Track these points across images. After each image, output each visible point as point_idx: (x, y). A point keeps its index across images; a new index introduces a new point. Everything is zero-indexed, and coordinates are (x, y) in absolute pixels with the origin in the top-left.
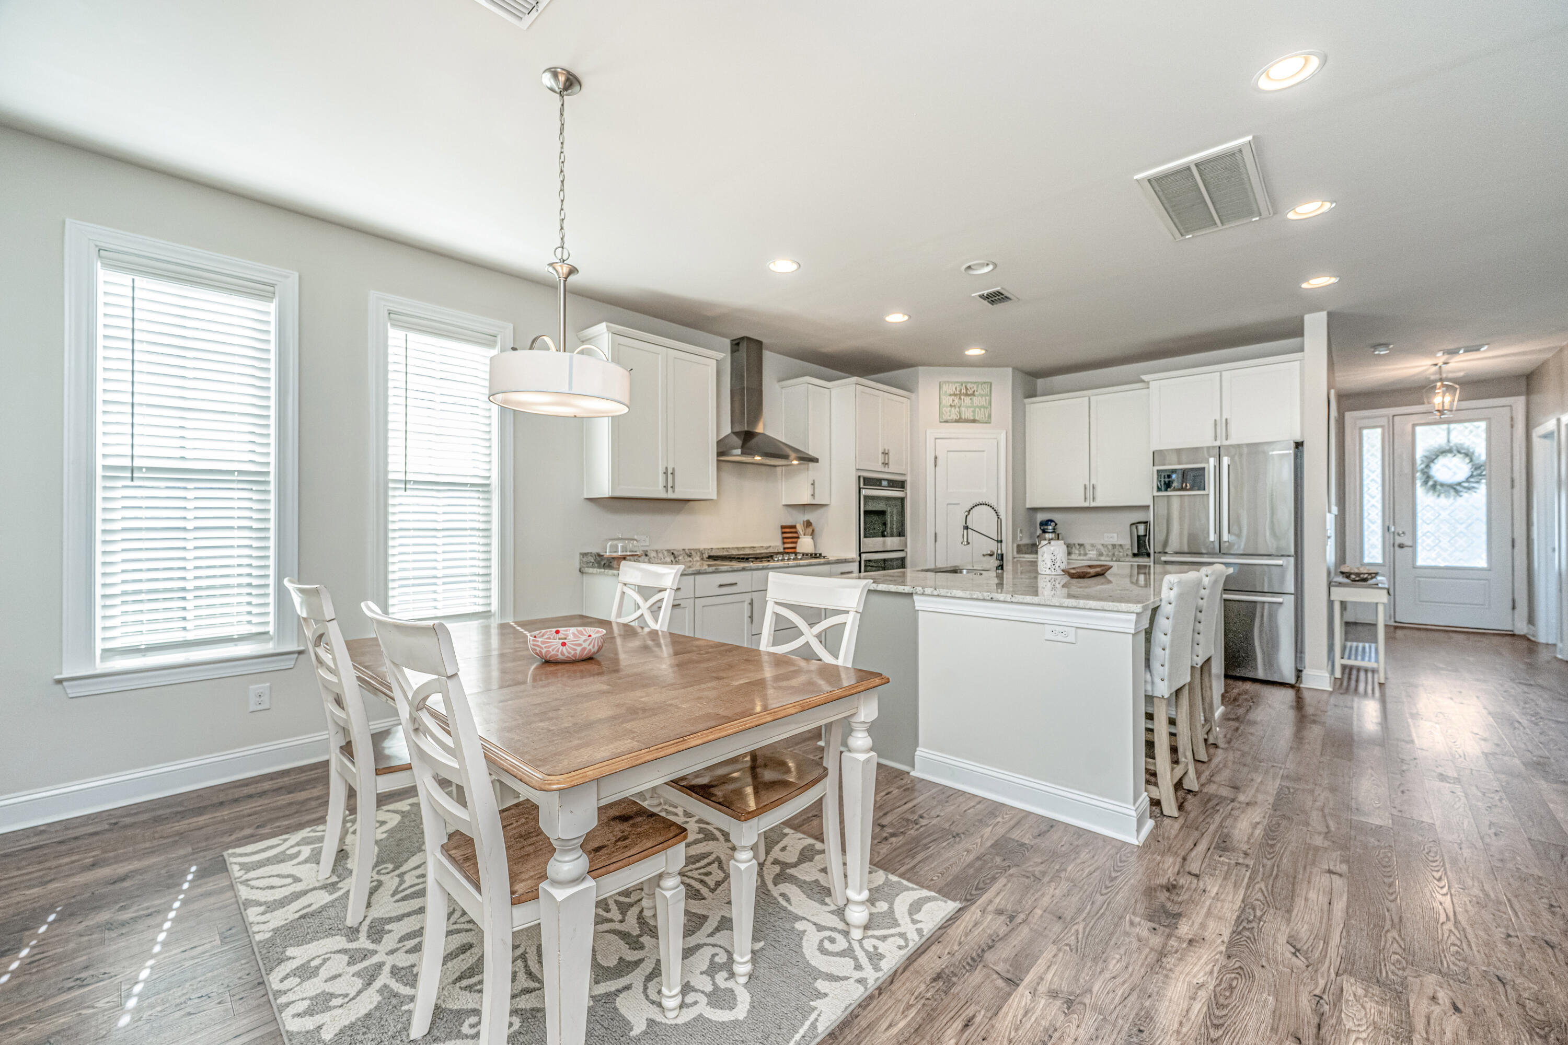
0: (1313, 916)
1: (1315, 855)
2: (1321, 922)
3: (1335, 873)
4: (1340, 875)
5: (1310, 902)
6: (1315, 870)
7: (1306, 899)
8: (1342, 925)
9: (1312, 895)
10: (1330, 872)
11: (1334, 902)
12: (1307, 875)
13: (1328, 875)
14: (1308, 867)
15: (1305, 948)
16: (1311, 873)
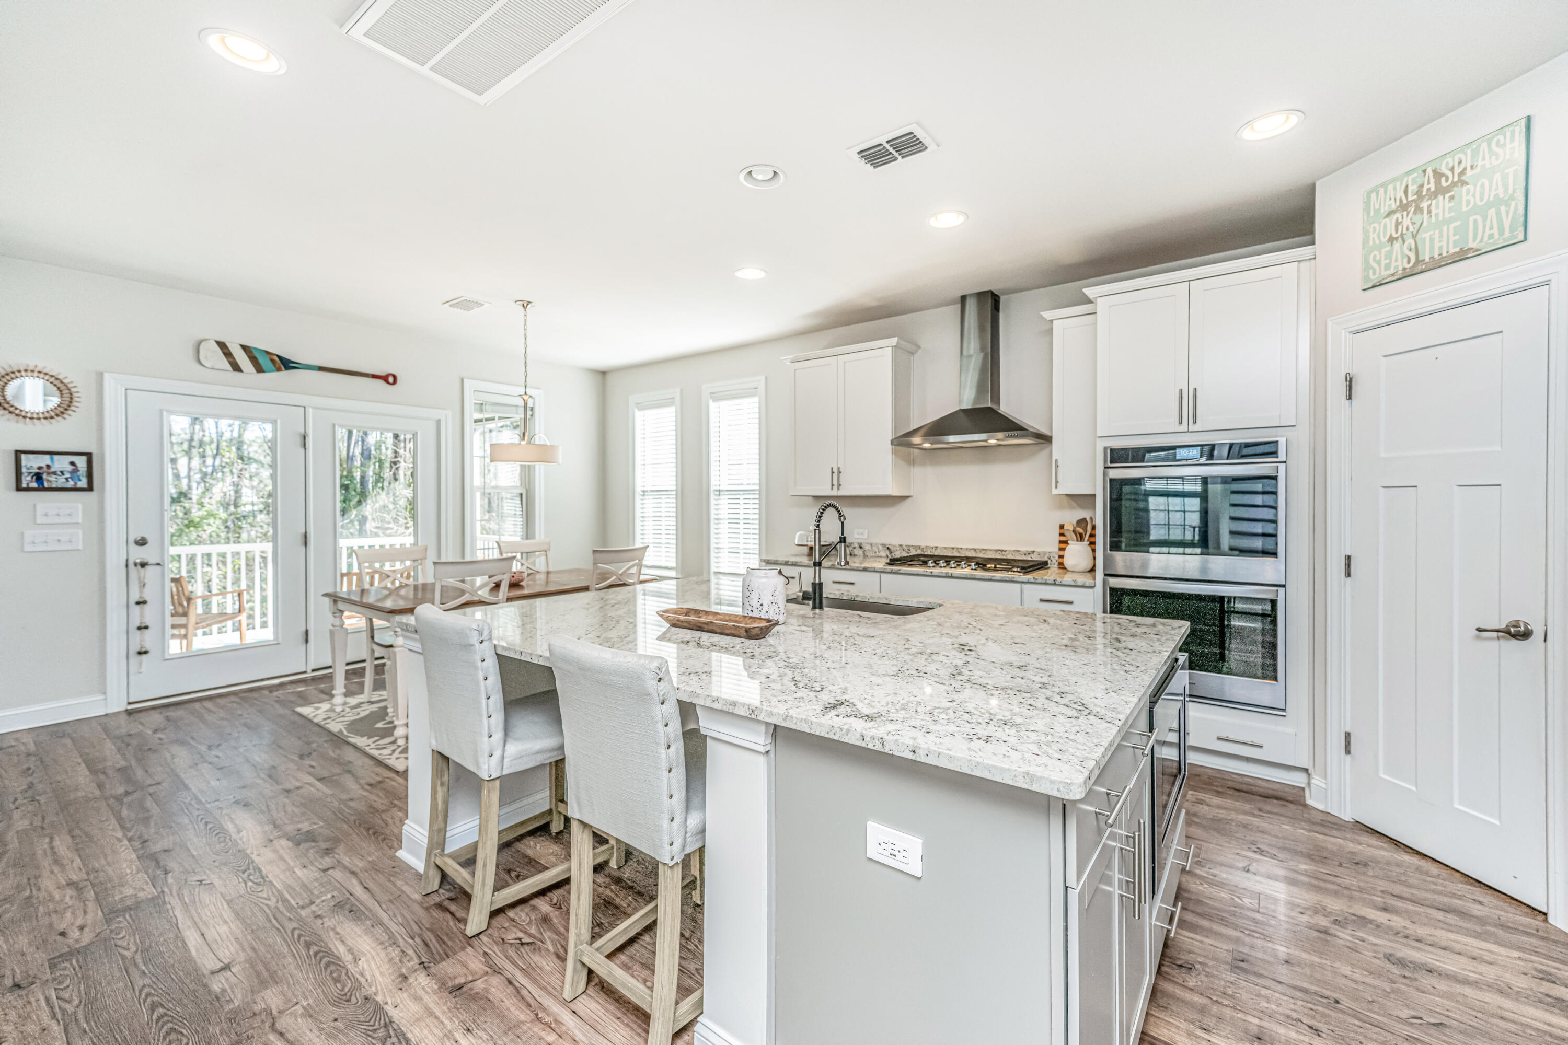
0: (208, 914)
1: (258, 974)
2: (199, 914)
3: (221, 969)
4: (213, 973)
5: (221, 923)
6: (242, 957)
7: (225, 922)
8: (180, 925)
9: (223, 929)
10: (227, 967)
11: (199, 939)
12: (245, 944)
13: (226, 962)
14: (251, 953)
15: (197, 890)
16: (244, 950)
